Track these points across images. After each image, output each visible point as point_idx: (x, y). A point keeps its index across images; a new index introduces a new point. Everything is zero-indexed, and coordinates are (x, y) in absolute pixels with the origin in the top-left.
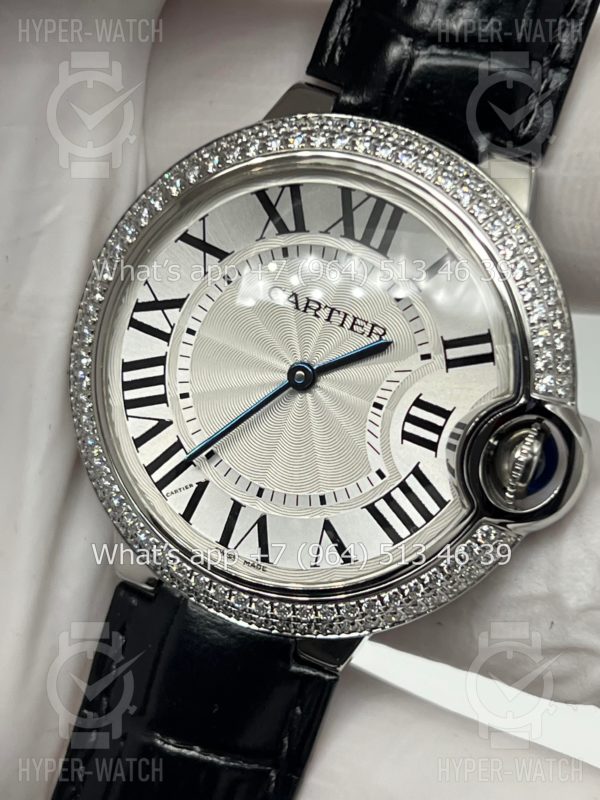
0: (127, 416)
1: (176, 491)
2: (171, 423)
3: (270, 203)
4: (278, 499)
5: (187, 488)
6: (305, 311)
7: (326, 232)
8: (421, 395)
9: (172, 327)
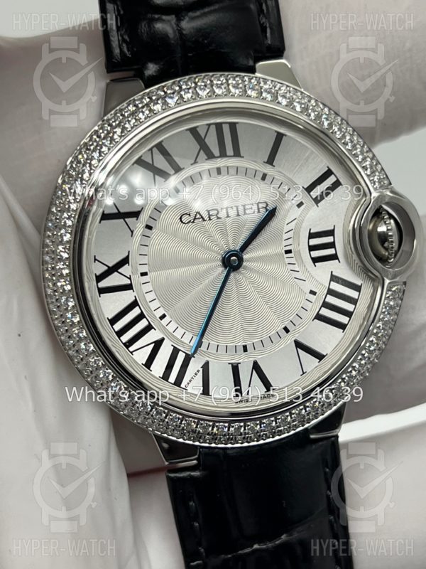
0: (132, 353)
1: (190, 381)
2: (163, 340)
3: (149, 164)
4: (258, 346)
5: (196, 374)
6: (210, 219)
7: (195, 162)
8: (310, 230)
9: (130, 279)
